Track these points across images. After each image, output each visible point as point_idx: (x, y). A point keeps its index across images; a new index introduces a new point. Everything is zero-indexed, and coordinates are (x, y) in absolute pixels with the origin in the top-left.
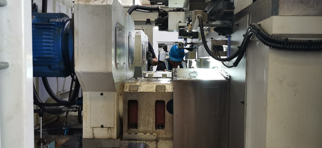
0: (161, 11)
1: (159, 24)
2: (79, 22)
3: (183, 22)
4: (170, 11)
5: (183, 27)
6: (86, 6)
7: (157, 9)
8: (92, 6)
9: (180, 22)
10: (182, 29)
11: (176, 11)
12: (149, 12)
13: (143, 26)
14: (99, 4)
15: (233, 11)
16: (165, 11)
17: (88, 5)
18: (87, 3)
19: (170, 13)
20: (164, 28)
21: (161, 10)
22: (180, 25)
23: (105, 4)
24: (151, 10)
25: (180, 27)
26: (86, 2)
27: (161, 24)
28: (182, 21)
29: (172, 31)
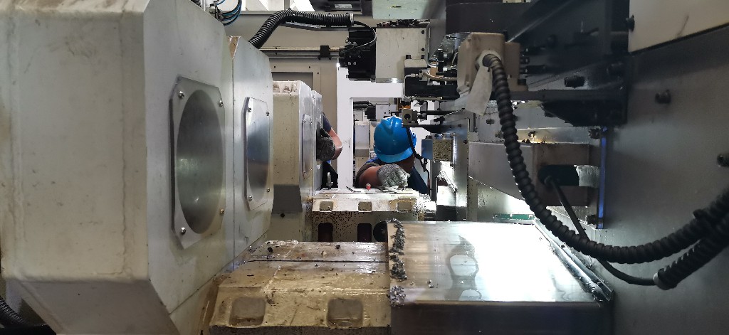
0: (355, 26)
1: (349, 63)
2: (14, 83)
3: (418, 57)
4: (380, 26)
5: (417, 70)
6: (41, 20)
7: (345, 22)
8: (66, 19)
9: (408, 57)
10: (413, 75)
11: (397, 27)
12: (322, 29)
13: (310, 64)
14: (93, 10)
15: (627, 37)
16: (367, 27)
17: (48, 17)
18: (46, 9)
19: (379, 34)
20: (364, 72)
21: (355, 23)
22: (409, 64)
23: (116, 9)
24: (329, 24)
25: (408, 71)
26: (44, 5)
27: (355, 63)
28: (415, 53)
29: (387, 81)
